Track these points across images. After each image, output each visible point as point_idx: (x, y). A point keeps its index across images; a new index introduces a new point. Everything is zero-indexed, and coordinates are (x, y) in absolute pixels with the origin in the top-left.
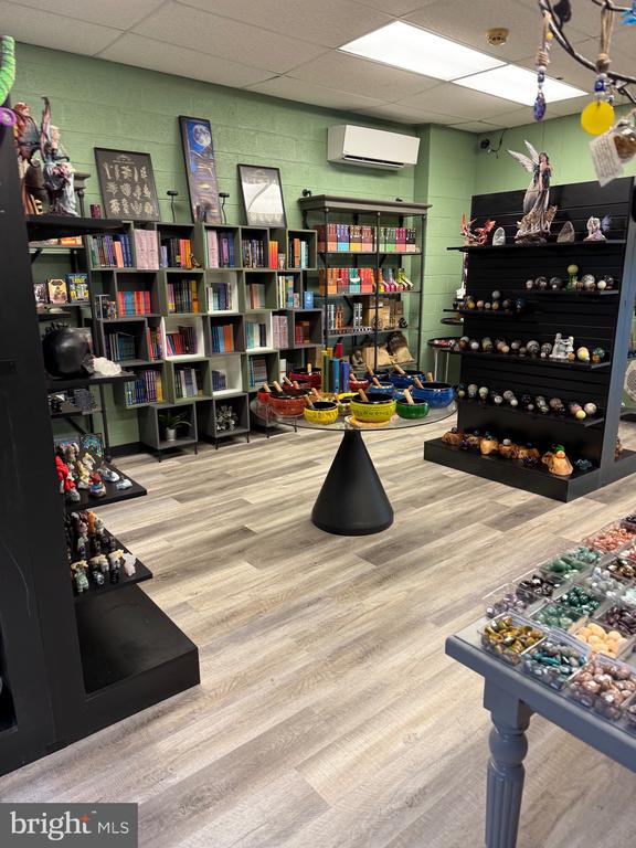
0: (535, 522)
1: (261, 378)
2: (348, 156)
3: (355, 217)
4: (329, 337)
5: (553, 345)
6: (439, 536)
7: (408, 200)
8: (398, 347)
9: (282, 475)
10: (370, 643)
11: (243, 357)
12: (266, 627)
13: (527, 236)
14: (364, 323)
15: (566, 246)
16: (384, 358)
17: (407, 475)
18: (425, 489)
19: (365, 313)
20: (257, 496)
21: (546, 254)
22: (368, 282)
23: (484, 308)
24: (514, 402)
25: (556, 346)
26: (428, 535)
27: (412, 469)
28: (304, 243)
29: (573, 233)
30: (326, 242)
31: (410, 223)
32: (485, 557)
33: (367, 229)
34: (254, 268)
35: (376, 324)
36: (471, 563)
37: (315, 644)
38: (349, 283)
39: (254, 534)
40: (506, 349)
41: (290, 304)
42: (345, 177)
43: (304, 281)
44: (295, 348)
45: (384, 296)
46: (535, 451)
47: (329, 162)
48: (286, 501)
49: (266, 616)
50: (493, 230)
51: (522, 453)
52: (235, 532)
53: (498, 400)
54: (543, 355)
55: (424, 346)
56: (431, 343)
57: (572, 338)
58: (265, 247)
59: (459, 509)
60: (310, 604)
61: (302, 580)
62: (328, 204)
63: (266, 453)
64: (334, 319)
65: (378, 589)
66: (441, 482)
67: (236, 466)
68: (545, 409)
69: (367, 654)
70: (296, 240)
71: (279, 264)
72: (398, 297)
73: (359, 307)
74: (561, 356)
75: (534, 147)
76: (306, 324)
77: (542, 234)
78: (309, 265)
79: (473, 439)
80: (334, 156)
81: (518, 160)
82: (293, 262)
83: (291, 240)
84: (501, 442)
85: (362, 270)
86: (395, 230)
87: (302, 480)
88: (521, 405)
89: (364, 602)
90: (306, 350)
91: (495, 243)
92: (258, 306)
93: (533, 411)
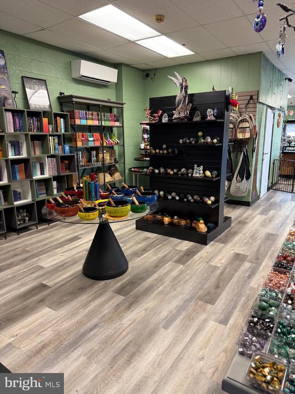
0: (196, 257)
1: (42, 192)
2: (82, 76)
3: (88, 107)
4: (80, 168)
5: (193, 170)
6: (154, 272)
7: (114, 100)
8: (114, 173)
9: (60, 247)
10: (132, 349)
11: (31, 182)
12: (66, 351)
13: (179, 118)
14: (97, 161)
15: (197, 123)
16: (108, 178)
17: (129, 239)
18: (140, 246)
19: (97, 156)
20: (48, 262)
21: (188, 127)
22: (98, 140)
23: (159, 153)
24: (177, 198)
25: (195, 171)
26: (148, 272)
27: (131, 235)
28: (62, 120)
29: (200, 116)
30: (74, 118)
31: (115, 111)
32: (179, 282)
33: (95, 113)
34: (35, 132)
35: (103, 161)
36: (173, 286)
37: (100, 357)
38: (88, 141)
39: (49, 287)
40: (172, 173)
41: (57, 152)
42: (81, 87)
43: (63, 140)
44: (62, 174)
45: (107, 147)
46: (188, 220)
47: (73, 78)
48: (65, 263)
49: (66, 343)
50: (162, 115)
51: (183, 222)
52: (37, 288)
53: (170, 197)
54: (190, 175)
55: (127, 171)
56: (130, 170)
57: (202, 167)
58: (41, 121)
59: (160, 255)
60: (91, 330)
61: (83, 314)
62: (74, 99)
63: (49, 234)
64: (82, 160)
65: (129, 312)
66: (147, 241)
67: (32, 244)
68: (192, 200)
69: (132, 356)
70: (58, 118)
71: (49, 130)
72: (112, 148)
73: (94, 153)
74: (198, 175)
75: (179, 74)
76: (66, 162)
77: (185, 117)
78: (65, 131)
79: (159, 217)
80: (75, 76)
81: (172, 80)
82: (57, 129)
83: (55, 118)
84: (172, 218)
85: (94, 134)
86: (109, 114)
87: (73, 248)
88: (181, 199)
89: (122, 322)
90: (67, 176)
91: (163, 121)
92: (38, 153)
93: (187, 201)
